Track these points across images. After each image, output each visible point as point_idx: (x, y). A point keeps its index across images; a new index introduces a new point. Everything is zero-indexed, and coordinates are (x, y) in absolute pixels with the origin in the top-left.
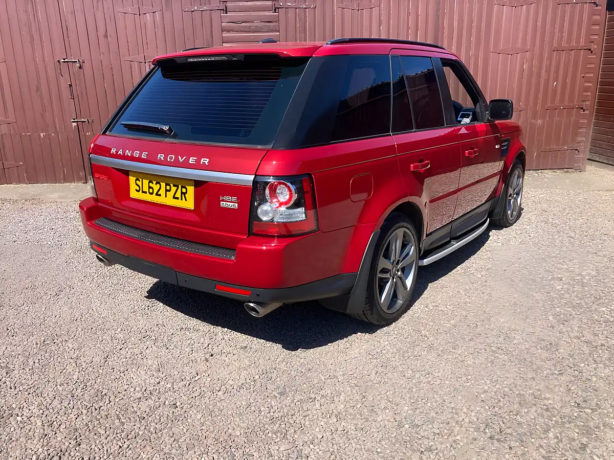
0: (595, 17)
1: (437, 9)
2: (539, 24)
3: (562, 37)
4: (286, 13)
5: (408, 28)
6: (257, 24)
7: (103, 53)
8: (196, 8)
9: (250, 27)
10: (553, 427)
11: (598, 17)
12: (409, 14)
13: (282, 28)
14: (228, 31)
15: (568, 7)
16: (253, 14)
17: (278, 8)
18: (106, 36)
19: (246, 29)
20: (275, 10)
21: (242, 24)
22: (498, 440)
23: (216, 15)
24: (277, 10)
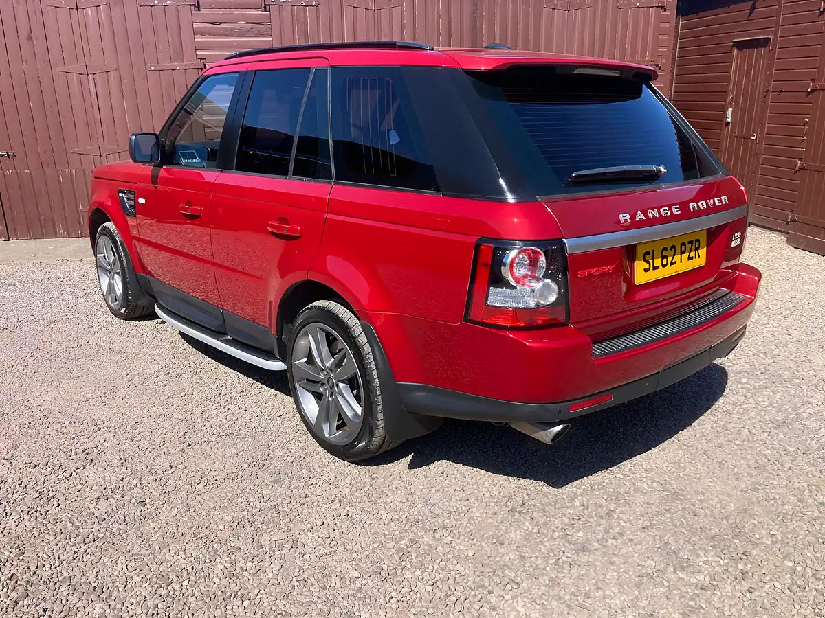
0: (663, 25)
1: (474, 11)
2: (597, 32)
3: (624, 49)
4: (280, 13)
5: (439, 35)
6: (240, 25)
7: (26, 62)
8: (156, 2)
9: (232, 29)
10: (581, 495)
11: (667, 25)
12: (439, 17)
13: (276, 32)
14: (203, 34)
15: (631, 12)
16: (236, 12)
17: (269, 5)
18: (30, 38)
19: (226, 33)
20: (265, 7)
21: (222, 26)
22: (520, 512)
23: (185, 12)
24: (268, 7)
